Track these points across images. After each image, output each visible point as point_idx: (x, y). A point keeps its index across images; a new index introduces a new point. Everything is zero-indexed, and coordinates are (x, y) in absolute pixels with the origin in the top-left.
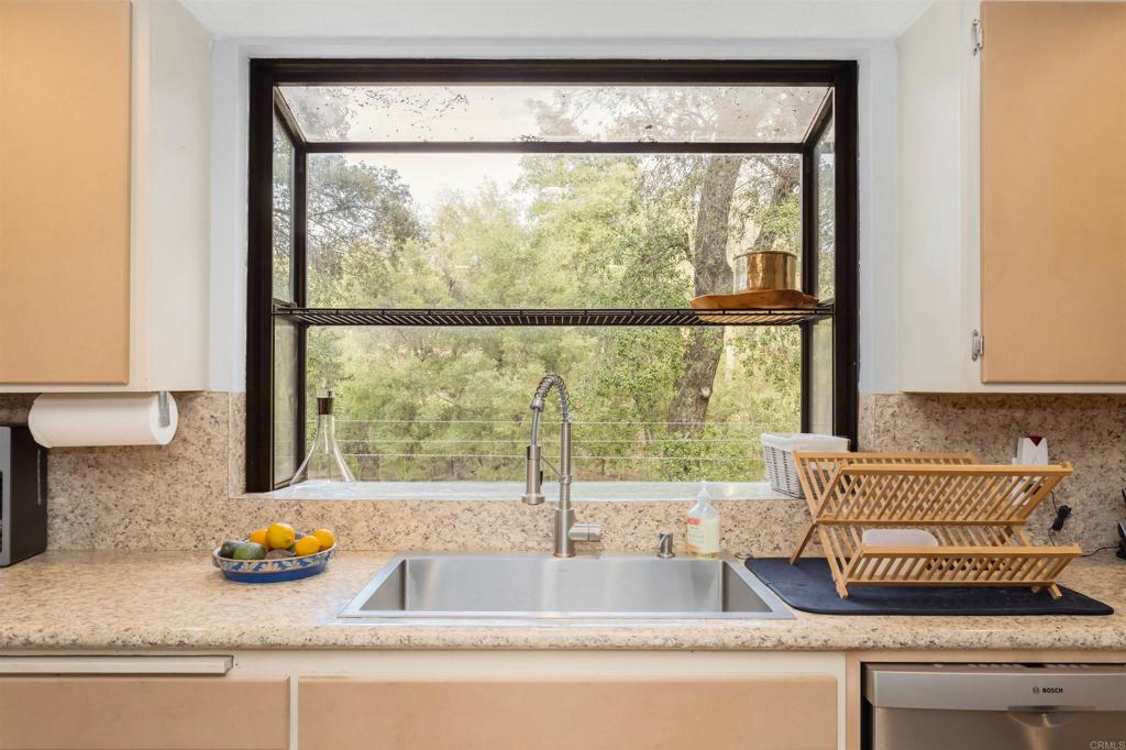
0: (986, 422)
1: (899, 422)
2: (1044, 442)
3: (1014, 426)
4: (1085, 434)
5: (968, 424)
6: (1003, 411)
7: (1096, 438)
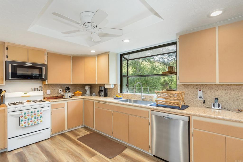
0: (194, 88)
1: (181, 87)
2: (201, 91)
3: (198, 88)
4: (211, 90)
5: (191, 88)
6: (197, 86)
7: (213, 91)
